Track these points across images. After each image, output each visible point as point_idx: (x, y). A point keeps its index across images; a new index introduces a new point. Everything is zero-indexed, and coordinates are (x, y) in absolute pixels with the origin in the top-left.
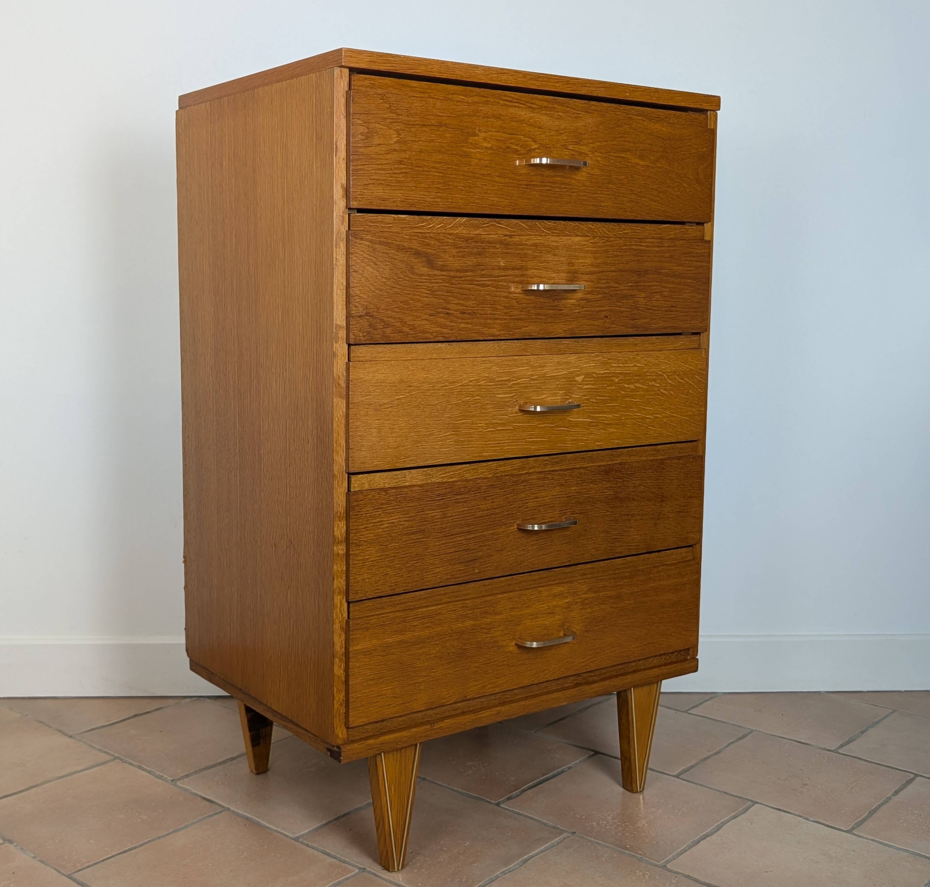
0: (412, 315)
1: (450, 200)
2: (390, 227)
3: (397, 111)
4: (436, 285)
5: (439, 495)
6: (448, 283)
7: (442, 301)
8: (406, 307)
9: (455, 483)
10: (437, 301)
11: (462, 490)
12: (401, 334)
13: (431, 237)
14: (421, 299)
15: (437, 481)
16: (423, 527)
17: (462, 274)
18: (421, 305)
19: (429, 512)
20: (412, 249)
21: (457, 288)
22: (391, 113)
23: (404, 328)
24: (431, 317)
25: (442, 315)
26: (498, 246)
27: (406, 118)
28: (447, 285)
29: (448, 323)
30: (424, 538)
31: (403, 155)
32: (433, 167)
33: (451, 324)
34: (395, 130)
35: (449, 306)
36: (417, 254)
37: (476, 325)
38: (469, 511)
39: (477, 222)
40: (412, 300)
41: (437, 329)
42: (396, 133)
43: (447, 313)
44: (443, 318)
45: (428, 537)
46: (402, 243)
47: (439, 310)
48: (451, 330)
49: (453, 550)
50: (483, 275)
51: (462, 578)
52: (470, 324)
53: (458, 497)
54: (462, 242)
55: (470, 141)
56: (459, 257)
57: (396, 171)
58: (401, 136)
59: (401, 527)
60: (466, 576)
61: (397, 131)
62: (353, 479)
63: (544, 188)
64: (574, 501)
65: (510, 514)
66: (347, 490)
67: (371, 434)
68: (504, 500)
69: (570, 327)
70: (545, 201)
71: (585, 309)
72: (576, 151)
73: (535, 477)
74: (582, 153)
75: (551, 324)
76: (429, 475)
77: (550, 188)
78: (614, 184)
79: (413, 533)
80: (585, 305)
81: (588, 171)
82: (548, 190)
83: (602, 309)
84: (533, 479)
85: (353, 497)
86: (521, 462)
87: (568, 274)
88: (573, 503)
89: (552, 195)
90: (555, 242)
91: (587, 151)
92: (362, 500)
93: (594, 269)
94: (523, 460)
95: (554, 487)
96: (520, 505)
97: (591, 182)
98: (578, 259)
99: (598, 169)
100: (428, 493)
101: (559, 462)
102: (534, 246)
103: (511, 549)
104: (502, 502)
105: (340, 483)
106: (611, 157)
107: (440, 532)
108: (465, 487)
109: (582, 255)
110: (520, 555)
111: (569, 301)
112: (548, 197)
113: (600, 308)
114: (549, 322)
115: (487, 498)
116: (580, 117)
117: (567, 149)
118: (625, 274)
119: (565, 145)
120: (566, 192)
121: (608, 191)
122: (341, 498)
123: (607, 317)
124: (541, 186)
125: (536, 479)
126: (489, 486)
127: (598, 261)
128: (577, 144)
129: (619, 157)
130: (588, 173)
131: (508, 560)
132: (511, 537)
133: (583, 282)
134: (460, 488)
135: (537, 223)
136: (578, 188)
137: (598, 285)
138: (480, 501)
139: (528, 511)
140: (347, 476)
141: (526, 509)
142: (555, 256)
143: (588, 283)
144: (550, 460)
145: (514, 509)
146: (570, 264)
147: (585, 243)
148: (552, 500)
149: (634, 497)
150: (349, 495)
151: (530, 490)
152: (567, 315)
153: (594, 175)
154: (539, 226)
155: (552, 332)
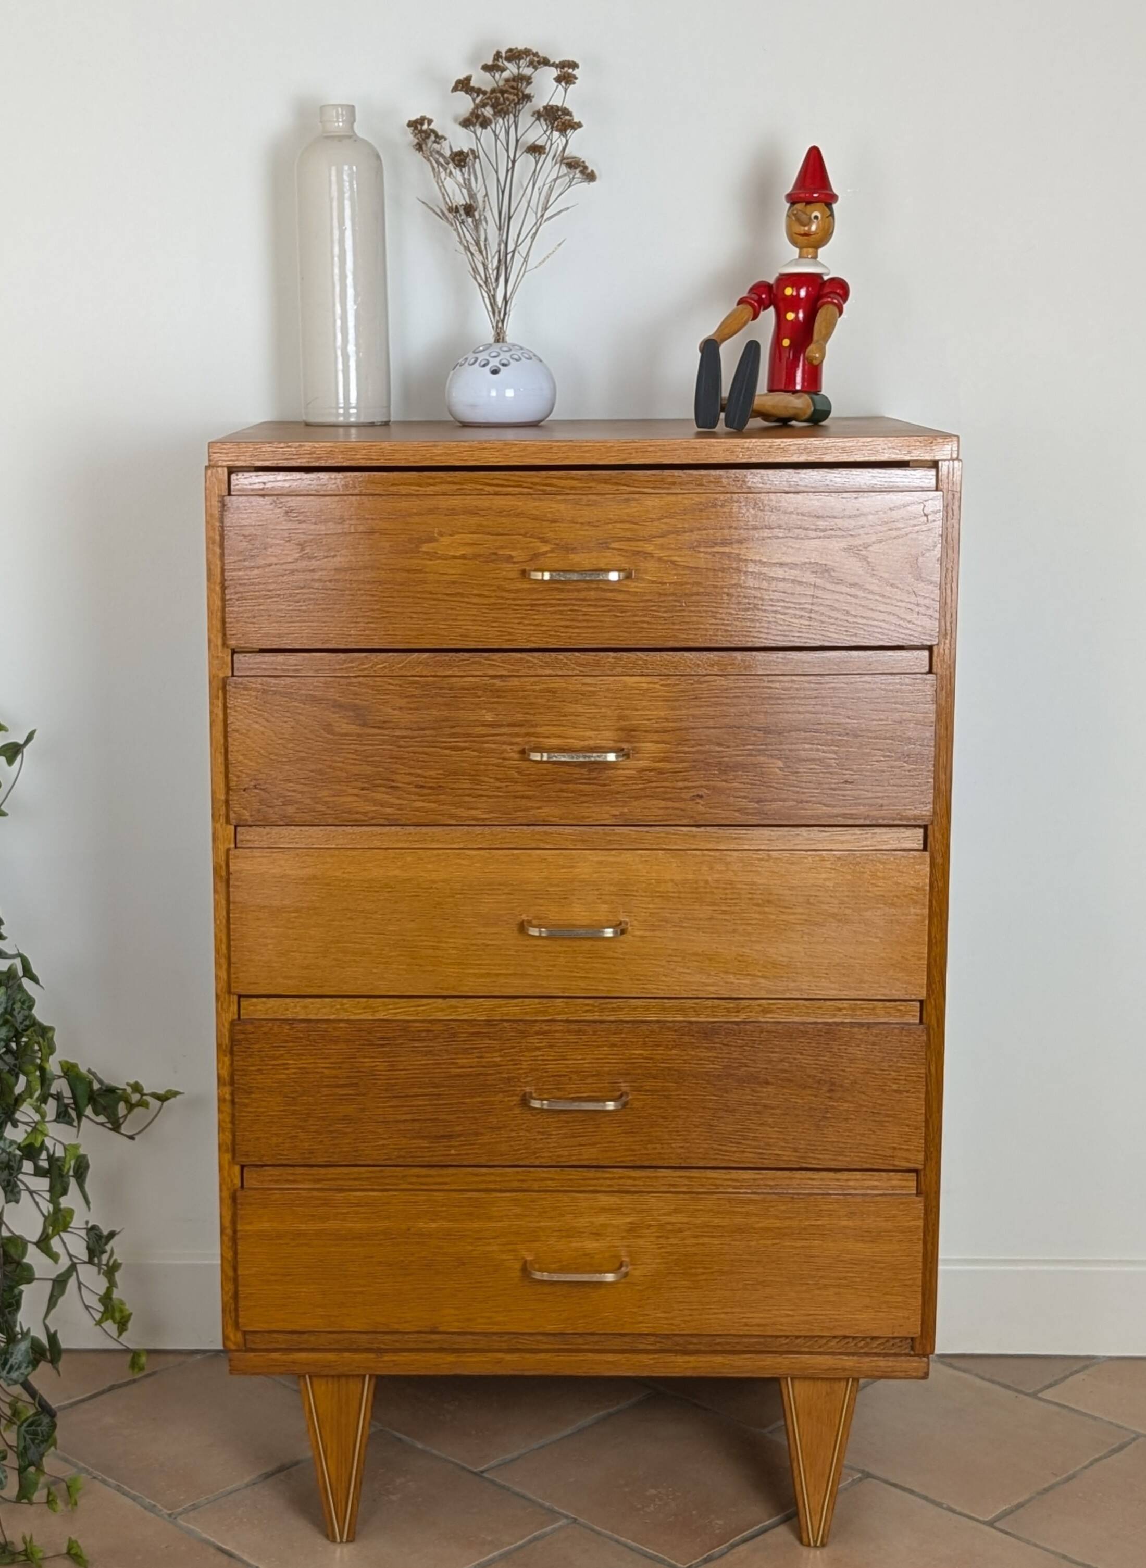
0: (331, 789)
1: (390, 633)
2: (298, 670)
3: (299, 518)
4: (370, 748)
5: (382, 1038)
6: (391, 745)
7: (382, 770)
8: (319, 777)
9: (411, 1024)
10: (373, 769)
11: (424, 1034)
12: (313, 814)
13: (360, 683)
14: (346, 767)
15: (385, 1018)
16: (355, 1081)
17: (416, 733)
18: (345, 775)
19: (366, 1060)
20: (328, 700)
21: (409, 752)
22: (289, 522)
23: (317, 806)
24: (364, 792)
25: (384, 789)
26: (480, 693)
27: (311, 527)
28: (390, 748)
29: (393, 800)
30: (357, 1095)
31: (310, 576)
33: (398, 802)
35: (398, 777)
36: (337, 706)
37: (444, 804)
38: (438, 1066)
39: (447, 658)
40: (331, 768)
41: (374, 808)
43: (392, 787)
44: (387, 793)
45: (364, 1095)
46: (311, 693)
47: (375, 782)
48: (399, 809)
49: (407, 1117)
50: (454, 734)
51: (427, 1159)
52: (434, 802)
53: (416, 1044)
54: (415, 688)
55: (424, 549)
56: (411, 709)
57: (296, 598)
59: (318, 1076)
60: (432, 1156)
61: (299, 544)
62: (244, 1003)
63: (565, 609)
64: (639, 1071)
65: (514, 1078)
66: (236, 1017)
67: (266, 945)
68: (501, 1056)
69: (626, 810)
70: (567, 627)
71: (654, 784)
72: (626, 551)
73: (561, 1028)
74: (639, 552)
75: (586, 805)
76: (371, 1008)
77: (576, 608)
78: (708, 594)
79: (338, 1086)
80: (655, 779)
81: (655, 579)
82: (571, 610)
83: (690, 784)
84: (556, 1031)
85: (238, 1028)
86: (539, 1003)
87: (619, 732)
88: (638, 1074)
89: (581, 618)
90: (590, 685)
91: (649, 548)
92: (253, 1033)
93: (671, 724)
94: (545, 1001)
95: (599, 1046)
96: (533, 1067)
97: (660, 594)
98: (637, 710)
99: (675, 574)
100: (363, 1034)
101: (613, 1010)
102: (549, 692)
103: (516, 1128)
104: (498, 1059)
105: (225, 1006)
106: (702, 555)
107: (386, 1090)
108: (428, 1031)
109: (645, 703)
110: (535, 1139)
111: (621, 772)
112: (572, 620)
113: (686, 784)
114: (582, 803)
115: (470, 1051)
116: (634, 499)
117: (609, 548)
118: (737, 731)
119: (606, 543)
120: (609, 611)
121: (697, 607)
122: (227, 1025)
123: (701, 797)
124: (559, 605)
125: (562, 1031)
126: (473, 1033)
127: (678, 712)
128: (629, 539)
129: (718, 553)
130: (653, 582)
131: (512, 1143)
132: (517, 1111)
133: (649, 744)
134: (419, 1031)
135: (561, 657)
136: (634, 604)
137: (680, 748)
138: (456, 1054)
139: (548, 1077)
140: (236, 998)
141: (545, 1074)
142: (590, 705)
143: (660, 746)
144: (596, 1004)
145: (521, 1071)
146: (621, 718)
147: (651, 685)
148: (595, 1065)
149: (769, 1078)
150: (232, 1023)
151: (551, 1047)
152: (618, 793)
153: (666, 583)
154: (565, 661)
155: (588, 817)
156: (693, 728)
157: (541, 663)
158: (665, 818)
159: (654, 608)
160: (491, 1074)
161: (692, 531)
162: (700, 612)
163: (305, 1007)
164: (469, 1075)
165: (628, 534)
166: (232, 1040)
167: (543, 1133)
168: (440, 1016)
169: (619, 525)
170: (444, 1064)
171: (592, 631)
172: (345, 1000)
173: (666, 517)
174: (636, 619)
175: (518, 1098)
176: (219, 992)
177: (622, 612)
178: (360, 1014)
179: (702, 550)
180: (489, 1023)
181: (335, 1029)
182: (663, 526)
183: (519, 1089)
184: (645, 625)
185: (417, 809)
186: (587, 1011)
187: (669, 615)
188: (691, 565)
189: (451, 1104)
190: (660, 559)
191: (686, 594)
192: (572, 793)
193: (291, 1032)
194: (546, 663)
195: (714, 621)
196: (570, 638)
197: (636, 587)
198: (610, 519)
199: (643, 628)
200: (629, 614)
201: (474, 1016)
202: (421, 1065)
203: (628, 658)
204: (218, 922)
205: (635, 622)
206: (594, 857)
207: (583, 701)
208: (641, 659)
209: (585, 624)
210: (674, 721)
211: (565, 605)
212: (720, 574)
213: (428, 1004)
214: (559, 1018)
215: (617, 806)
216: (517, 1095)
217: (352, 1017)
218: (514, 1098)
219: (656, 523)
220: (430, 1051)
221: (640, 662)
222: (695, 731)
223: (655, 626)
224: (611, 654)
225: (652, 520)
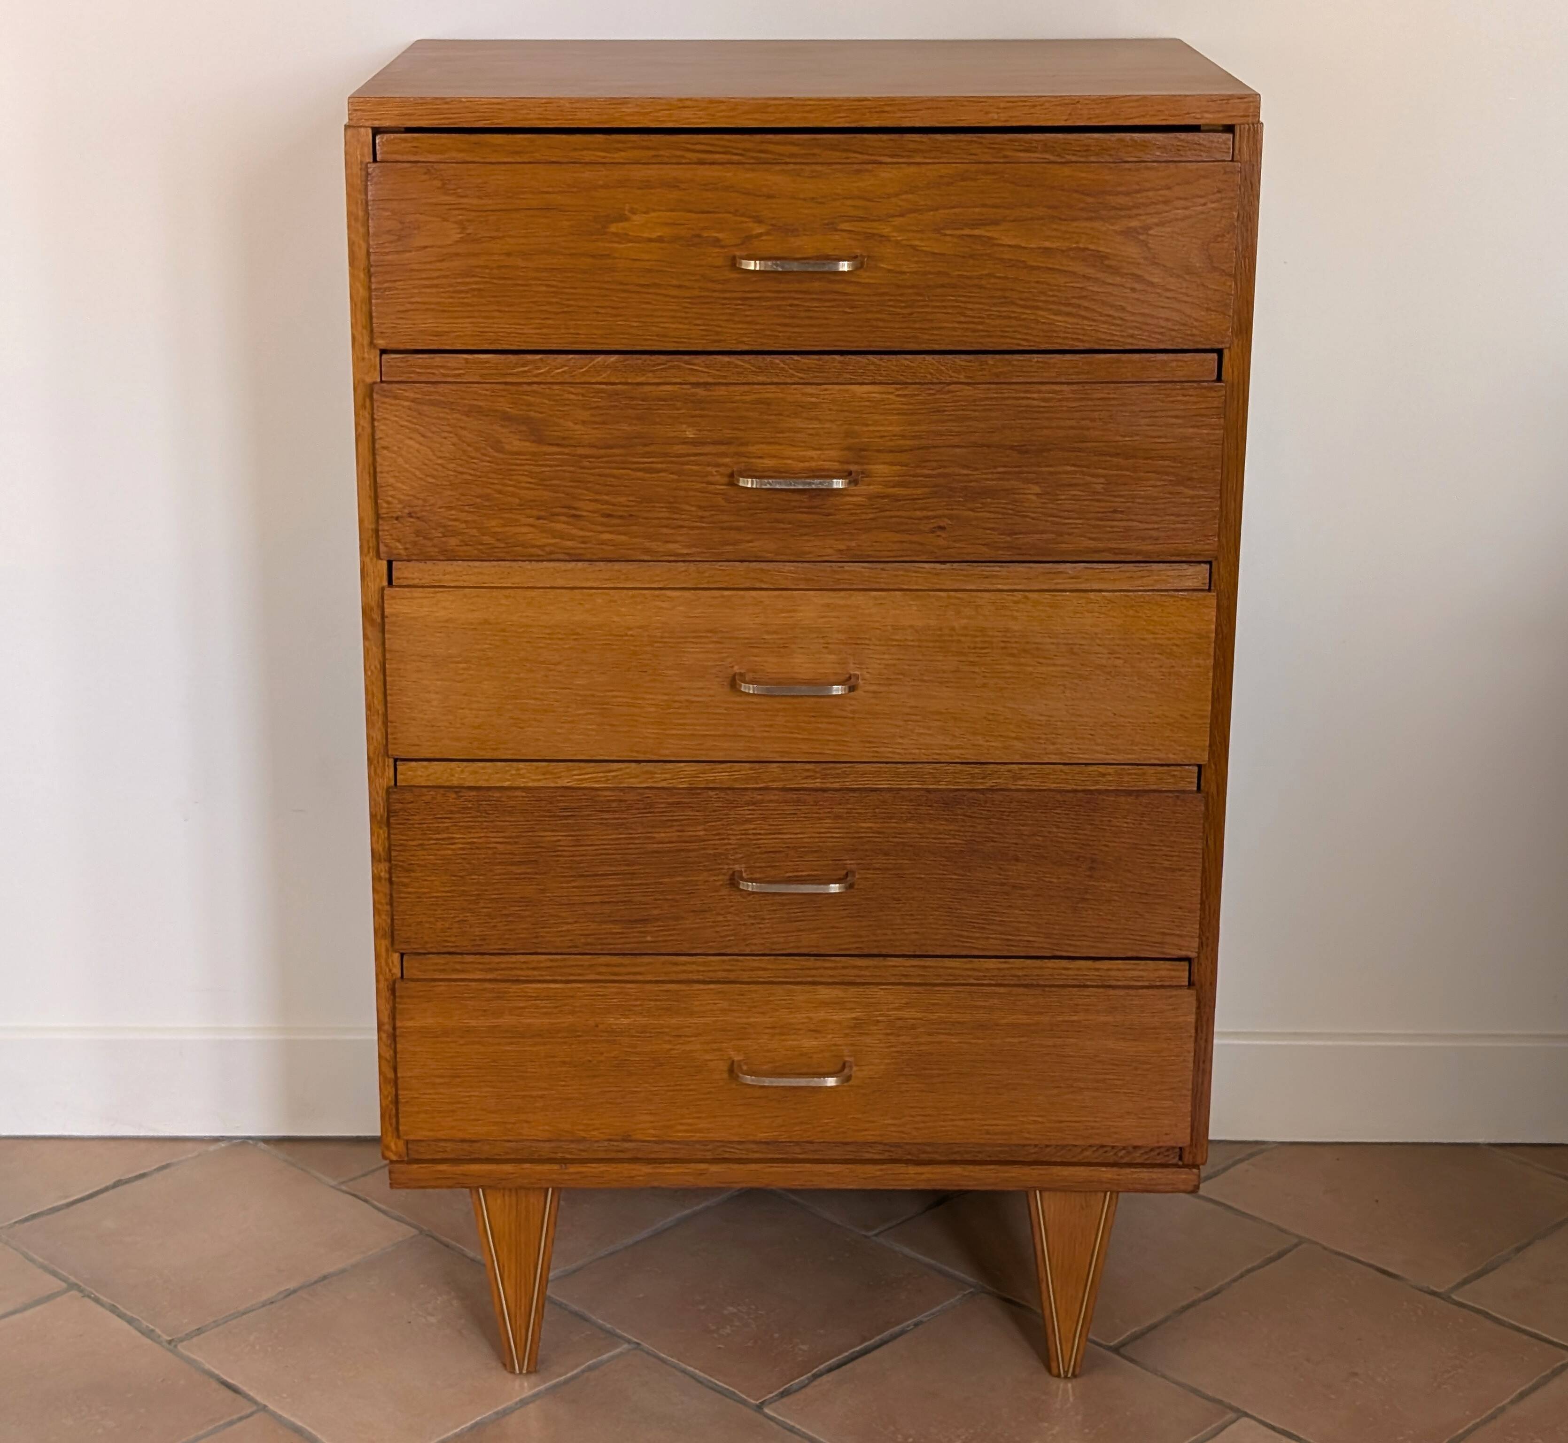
0: (501, 518)
1: (572, 331)
2: (459, 375)
3: (459, 190)
4: (548, 469)
5: (565, 809)
6: (573, 466)
7: (563, 495)
8: (487, 504)
9: (600, 793)
10: (552, 494)
11: (614, 805)
12: (480, 547)
13: (534, 391)
14: (518, 491)
15: (569, 785)
16: (535, 856)
17: (602, 452)
18: (517, 501)
19: (547, 833)
20: (496, 411)
21: (594, 475)
22: (449, 195)
23: (484, 538)
24: (541, 521)
25: (564, 518)
26: (679, 404)
27: (475, 201)
28: (572, 469)
29: (574, 531)
31: (473, 262)
32: (535, 279)
33: (581, 533)
34: (456, 223)
36: (507, 418)
37: (636, 536)
38: (632, 841)
39: (640, 362)
40: (500, 492)
41: (552, 540)
42: (456, 226)
43: (574, 516)
44: (568, 523)
45: (544, 873)
46: (475, 403)
47: (554, 510)
48: (583, 542)
49: (597, 899)
50: (648, 452)
51: (619, 946)
52: (625, 534)
53: (606, 816)
54: (601, 397)
55: (613, 230)
56: (596, 423)
57: (458, 288)
58: (468, 232)
59: (490, 852)
60: (626, 943)
61: (460, 223)
62: (401, 767)
63: (784, 303)
64: (866, 847)
65: (721, 854)
66: (393, 783)
67: (428, 701)
68: (705, 830)
69: (853, 544)
70: (786, 325)
71: (888, 513)
72: (858, 233)
73: (776, 798)
74: (874, 234)
75: (806, 538)
76: (552, 773)
77: (796, 302)
78: (954, 286)
79: (513, 864)
80: (888, 507)
81: (890, 267)
82: (791, 305)
83: (930, 513)
84: (771, 801)
85: (394, 796)
86: (751, 769)
87: (846, 452)
88: (866, 850)
89: (803, 314)
90: (812, 395)
91: (886, 230)
92: (412, 802)
93: (908, 442)
94: (757, 765)
95: (820, 819)
96: (743, 842)
97: (898, 286)
98: (867, 425)
99: (917, 262)
100: (543, 803)
101: (838, 776)
102: (762, 403)
103: (723, 912)
104: (702, 833)
105: (379, 771)
106: (948, 239)
107: (570, 868)
108: (621, 801)
109: (877, 417)
110: (744, 924)
111: (849, 499)
112: (793, 317)
113: (925, 513)
114: (802, 535)
115: (669, 823)
116: (867, 171)
117: (836, 230)
118: (986, 450)
119: (833, 223)
120: (838, 306)
121: (943, 301)
122: (382, 793)
123: (942, 528)
124: (776, 299)
125: (777, 801)
126: (673, 803)
127: (916, 428)
128: (862, 219)
129: (967, 235)
130: (890, 271)
131: (718, 929)
132: (724, 892)
133: (881, 467)
134: (609, 801)
135: (777, 361)
136: (866, 298)
137: (919, 471)
138: (652, 827)
139: (761, 853)
140: (391, 761)
141: (758, 850)
142: (811, 419)
143: (894, 468)
144: (818, 770)
145: (729, 847)
146: (848, 434)
147: (884, 396)
148: (817, 840)
149: (1019, 854)
150: (388, 791)
151: (764, 819)
152: (846, 523)
153: (904, 273)
154: (782, 365)
155: (810, 553)
156: (935, 447)
157: (754, 369)
158: (901, 553)
159: (891, 303)
160: (693, 850)
161: (937, 209)
162: (945, 307)
163: (476, 772)
164: (669, 852)
165: (860, 213)
166: (390, 812)
167: (755, 917)
168: (634, 782)
169: (849, 202)
170: (638, 838)
171: (815, 330)
172: (521, 765)
173: (906, 192)
174: (869, 316)
175: (727, 877)
176: (371, 755)
177: (852, 308)
178: (539, 780)
179: (948, 232)
180: (692, 790)
181: (509, 797)
182: (901, 203)
183: (726, 867)
184: (881, 324)
185: (603, 543)
186: (807, 777)
187: (908, 311)
188: (936, 251)
189: (647, 884)
190: (897, 242)
191: (929, 286)
192: (790, 523)
193: (457, 802)
194: (760, 367)
195: (962, 319)
196: (789, 338)
197: (869, 277)
198: (838, 195)
199: (878, 327)
200: (859, 310)
201: (675, 783)
202: (611, 839)
203: (859, 362)
204: (369, 673)
205: (868, 320)
206: (818, 599)
207: (804, 415)
208: (873, 363)
209: (807, 322)
210: (914, 438)
211: (783, 298)
212: (971, 262)
213: (620, 769)
214: (775, 785)
215: (843, 539)
216: (724, 874)
217: (530, 784)
218: (720, 877)
219: (893, 200)
220: (623, 824)
221: (872, 367)
222: (937, 450)
223: (891, 325)
224: (837, 357)
225: (889, 196)
